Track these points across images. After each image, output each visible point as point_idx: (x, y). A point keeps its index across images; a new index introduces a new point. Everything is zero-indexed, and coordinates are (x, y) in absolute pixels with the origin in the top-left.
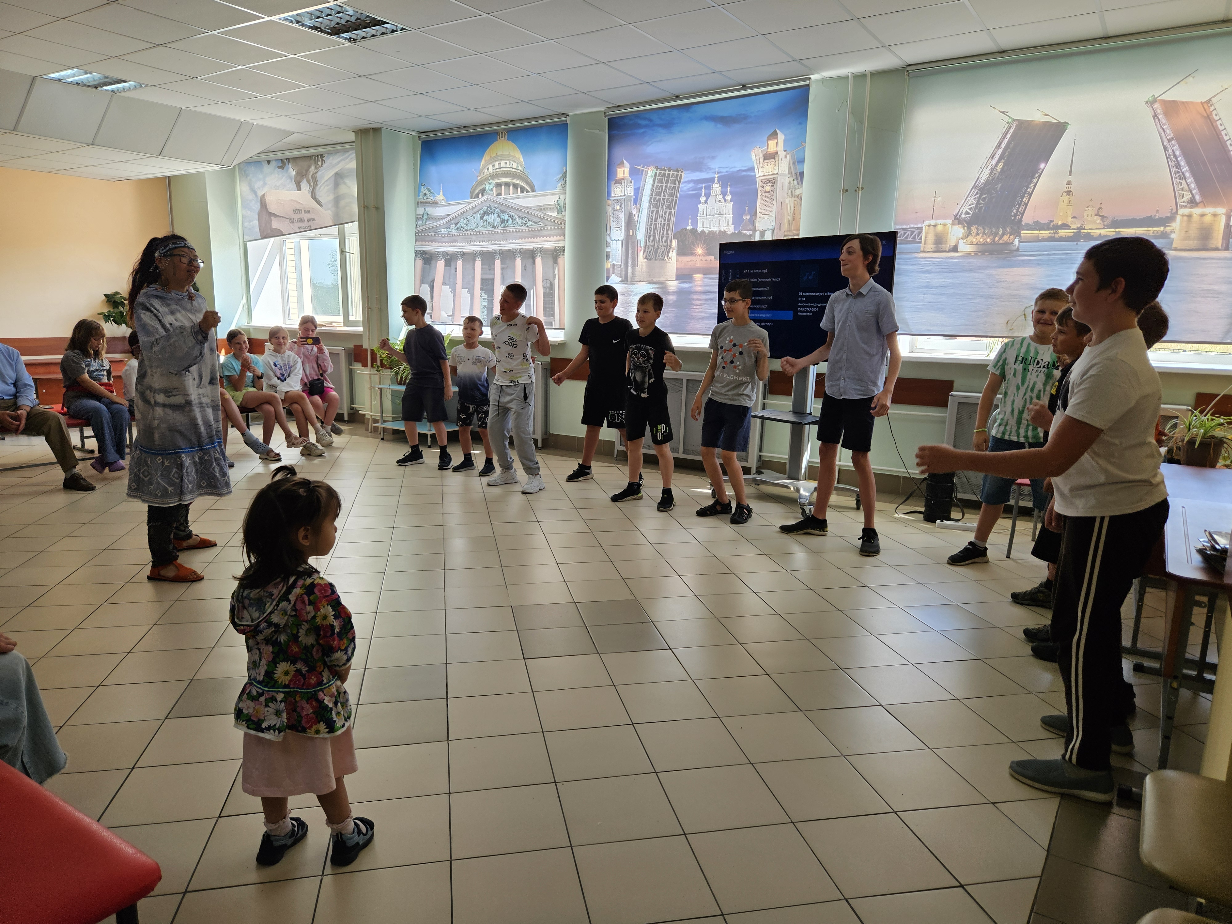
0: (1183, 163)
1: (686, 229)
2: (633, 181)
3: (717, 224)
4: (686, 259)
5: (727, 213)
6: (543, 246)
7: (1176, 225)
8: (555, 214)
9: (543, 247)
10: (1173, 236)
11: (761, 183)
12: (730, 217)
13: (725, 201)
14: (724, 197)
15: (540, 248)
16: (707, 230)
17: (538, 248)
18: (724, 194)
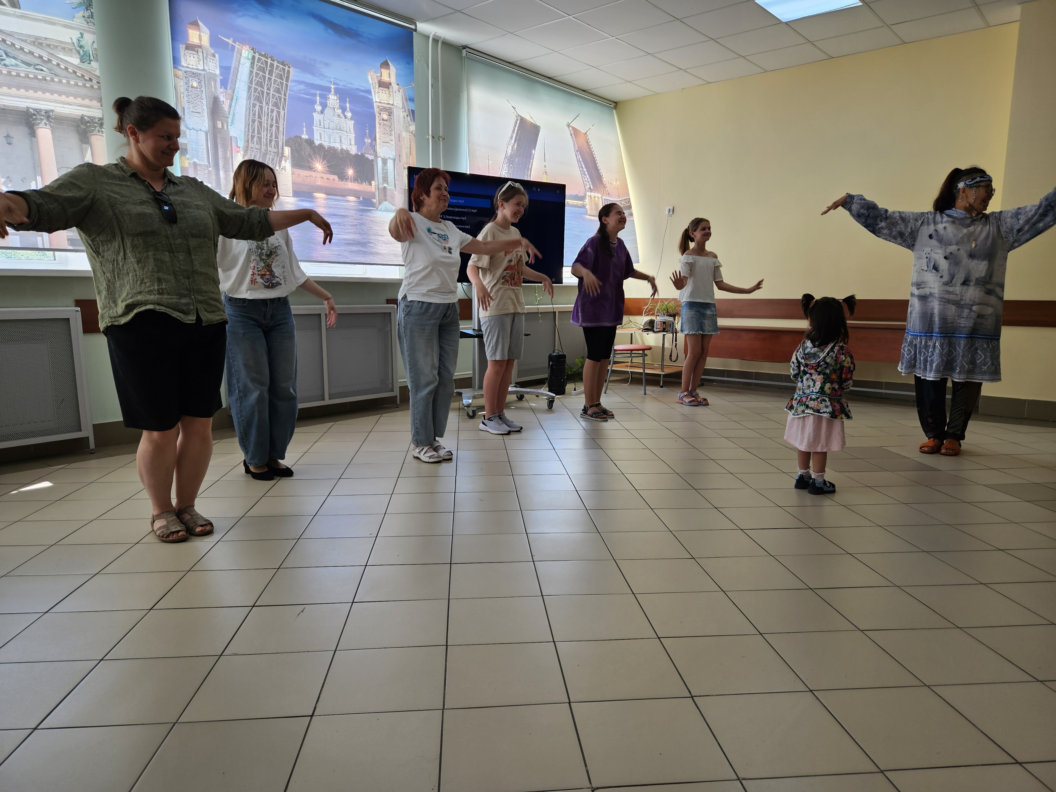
0: (583, 166)
1: (301, 138)
2: (217, 55)
3: (338, 140)
4: (304, 173)
5: (348, 131)
6: (52, 108)
7: (587, 201)
8: (75, 60)
9: (52, 111)
10: (587, 207)
11: (378, 109)
12: (352, 136)
13: (346, 117)
14: (343, 112)
15: (47, 112)
16: (326, 144)
17: (41, 110)
18: (344, 110)
